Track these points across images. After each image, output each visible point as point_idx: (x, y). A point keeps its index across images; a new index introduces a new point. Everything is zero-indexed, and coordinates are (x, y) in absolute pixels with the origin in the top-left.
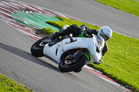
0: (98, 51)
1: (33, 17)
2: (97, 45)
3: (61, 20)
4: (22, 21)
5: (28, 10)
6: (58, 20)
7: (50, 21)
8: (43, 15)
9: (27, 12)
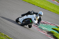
0: (35, 19)
1: (46, 26)
2: (35, 18)
3: (58, 28)
4: (42, 28)
5: (44, 23)
6: (57, 28)
7: (53, 28)
8: (50, 25)
9: (44, 24)
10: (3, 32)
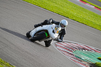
4: (80, 57)
9: (84, 50)
10: (14, 64)
